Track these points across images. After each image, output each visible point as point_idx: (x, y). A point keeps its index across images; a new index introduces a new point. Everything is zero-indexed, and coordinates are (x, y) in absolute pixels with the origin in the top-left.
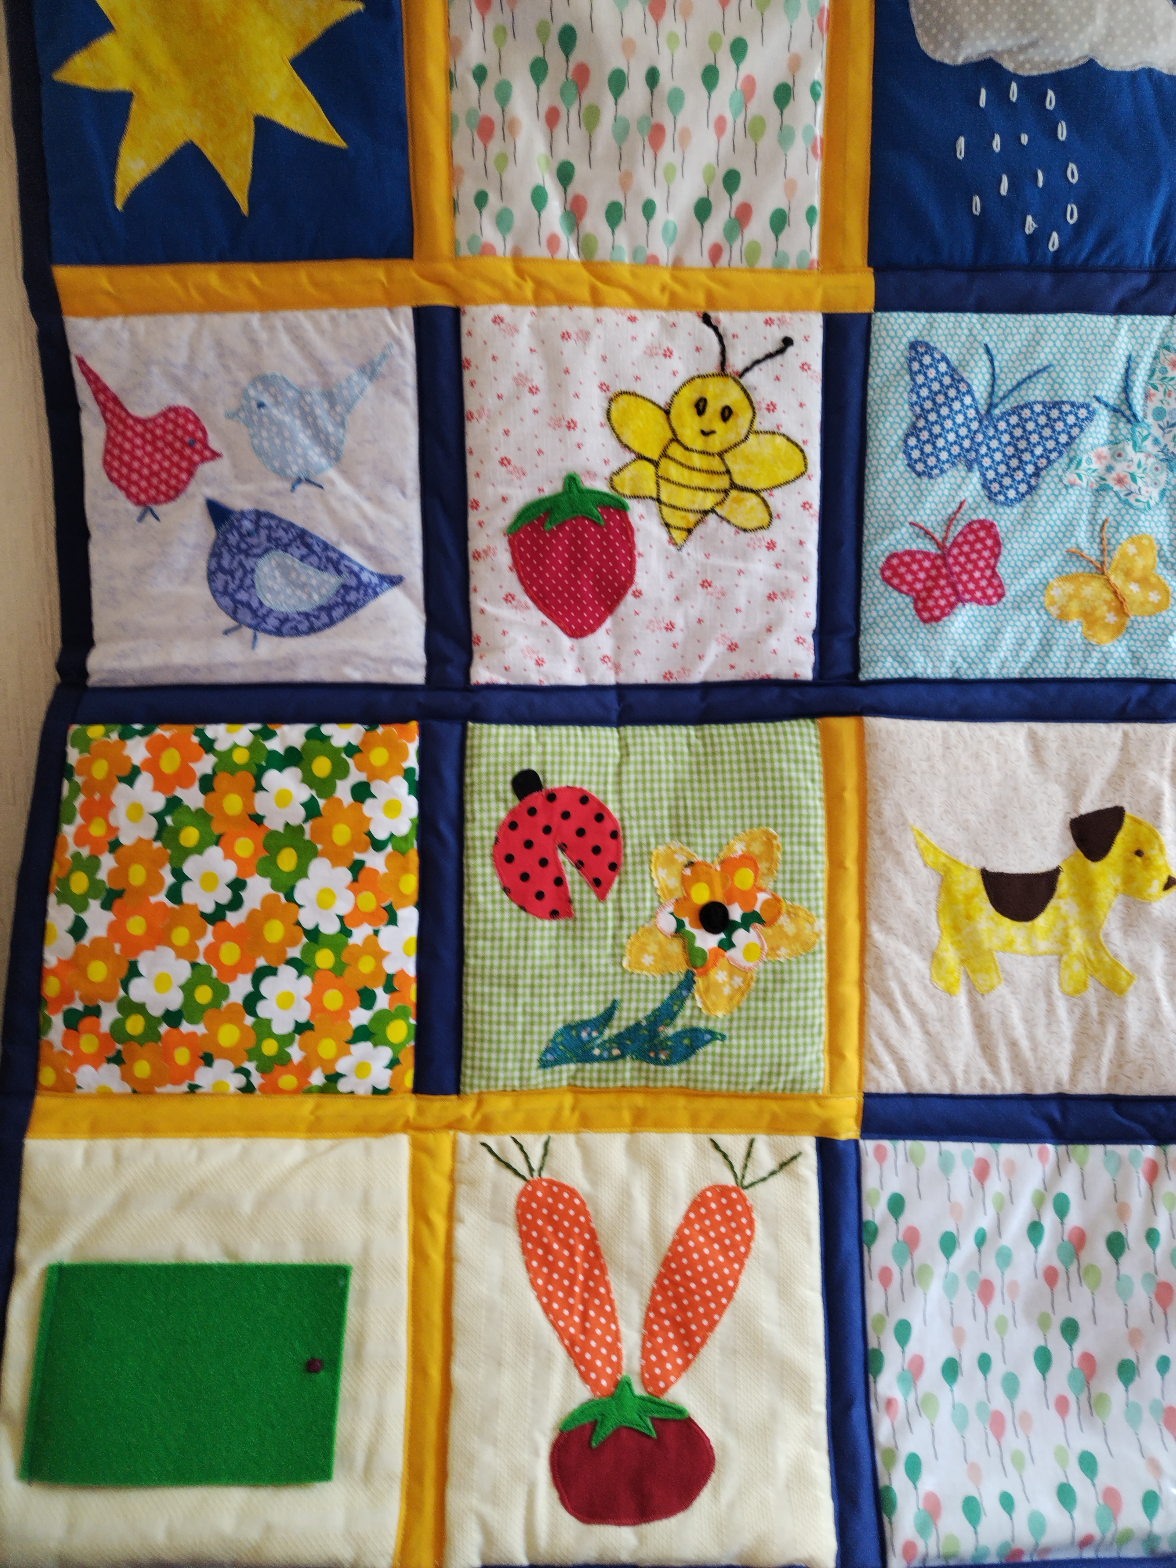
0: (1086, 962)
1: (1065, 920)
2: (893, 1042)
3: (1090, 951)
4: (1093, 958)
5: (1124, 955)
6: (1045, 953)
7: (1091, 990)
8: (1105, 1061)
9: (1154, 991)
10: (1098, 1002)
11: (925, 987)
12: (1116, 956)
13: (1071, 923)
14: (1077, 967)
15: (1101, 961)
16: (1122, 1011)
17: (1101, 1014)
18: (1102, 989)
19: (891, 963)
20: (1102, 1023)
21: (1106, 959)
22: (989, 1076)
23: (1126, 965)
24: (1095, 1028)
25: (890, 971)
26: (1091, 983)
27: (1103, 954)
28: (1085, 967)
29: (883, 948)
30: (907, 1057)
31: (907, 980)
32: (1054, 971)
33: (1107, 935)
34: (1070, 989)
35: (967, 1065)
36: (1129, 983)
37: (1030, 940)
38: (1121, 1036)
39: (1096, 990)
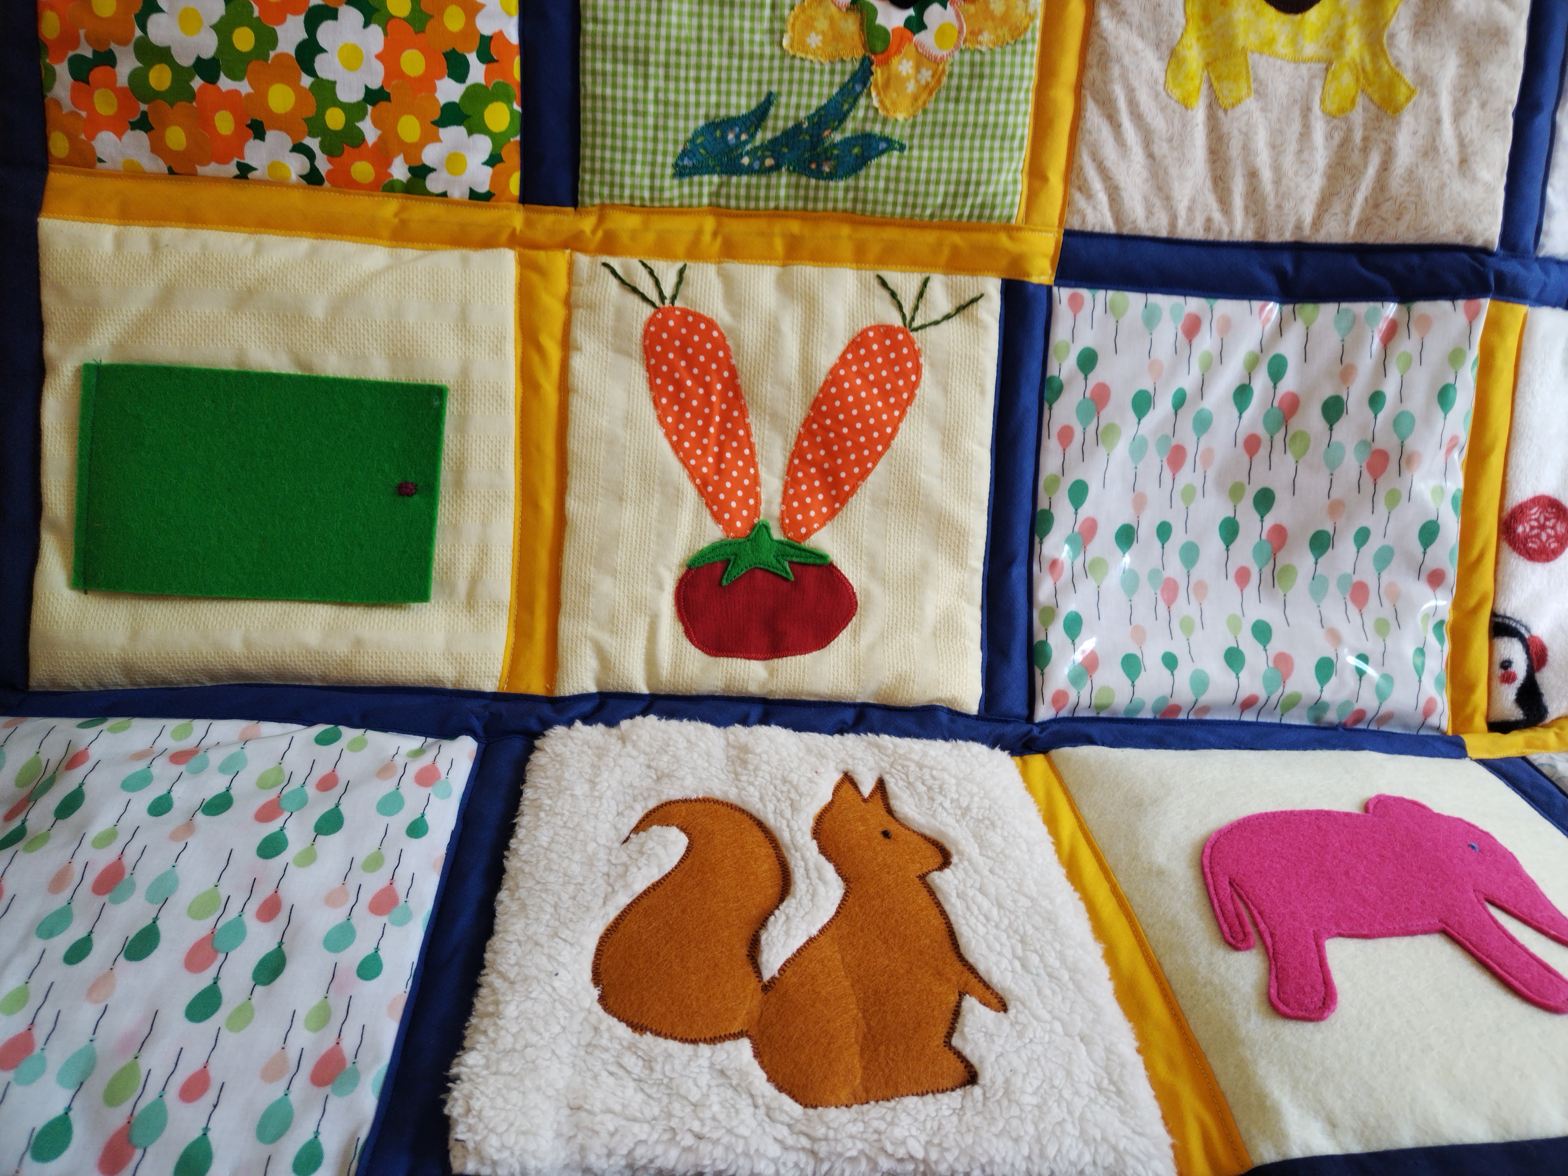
0: (1359, 72)
1: (1343, 16)
2: (1108, 163)
3: (1367, 59)
4: (1369, 67)
5: (1408, 63)
6: (1311, 60)
7: (1359, 109)
8: (1360, 198)
9: (1437, 109)
10: (1365, 125)
11: (1157, 95)
12: (1398, 64)
13: (1350, 19)
14: (1347, 79)
15: (1378, 71)
16: (1393, 134)
17: (1365, 139)
18: (1373, 108)
19: (1119, 60)
20: (1365, 150)
21: (1386, 68)
22: (1217, 216)
23: (1408, 76)
24: (1356, 157)
25: (1116, 71)
26: (1360, 100)
27: (1382, 62)
28: (1357, 80)
29: (1111, 39)
30: (1122, 185)
31: (1135, 83)
32: (1318, 83)
33: (1392, 37)
34: (1333, 107)
35: (1193, 201)
36: (1408, 99)
37: (1295, 41)
38: (1385, 167)
39: (1365, 109)
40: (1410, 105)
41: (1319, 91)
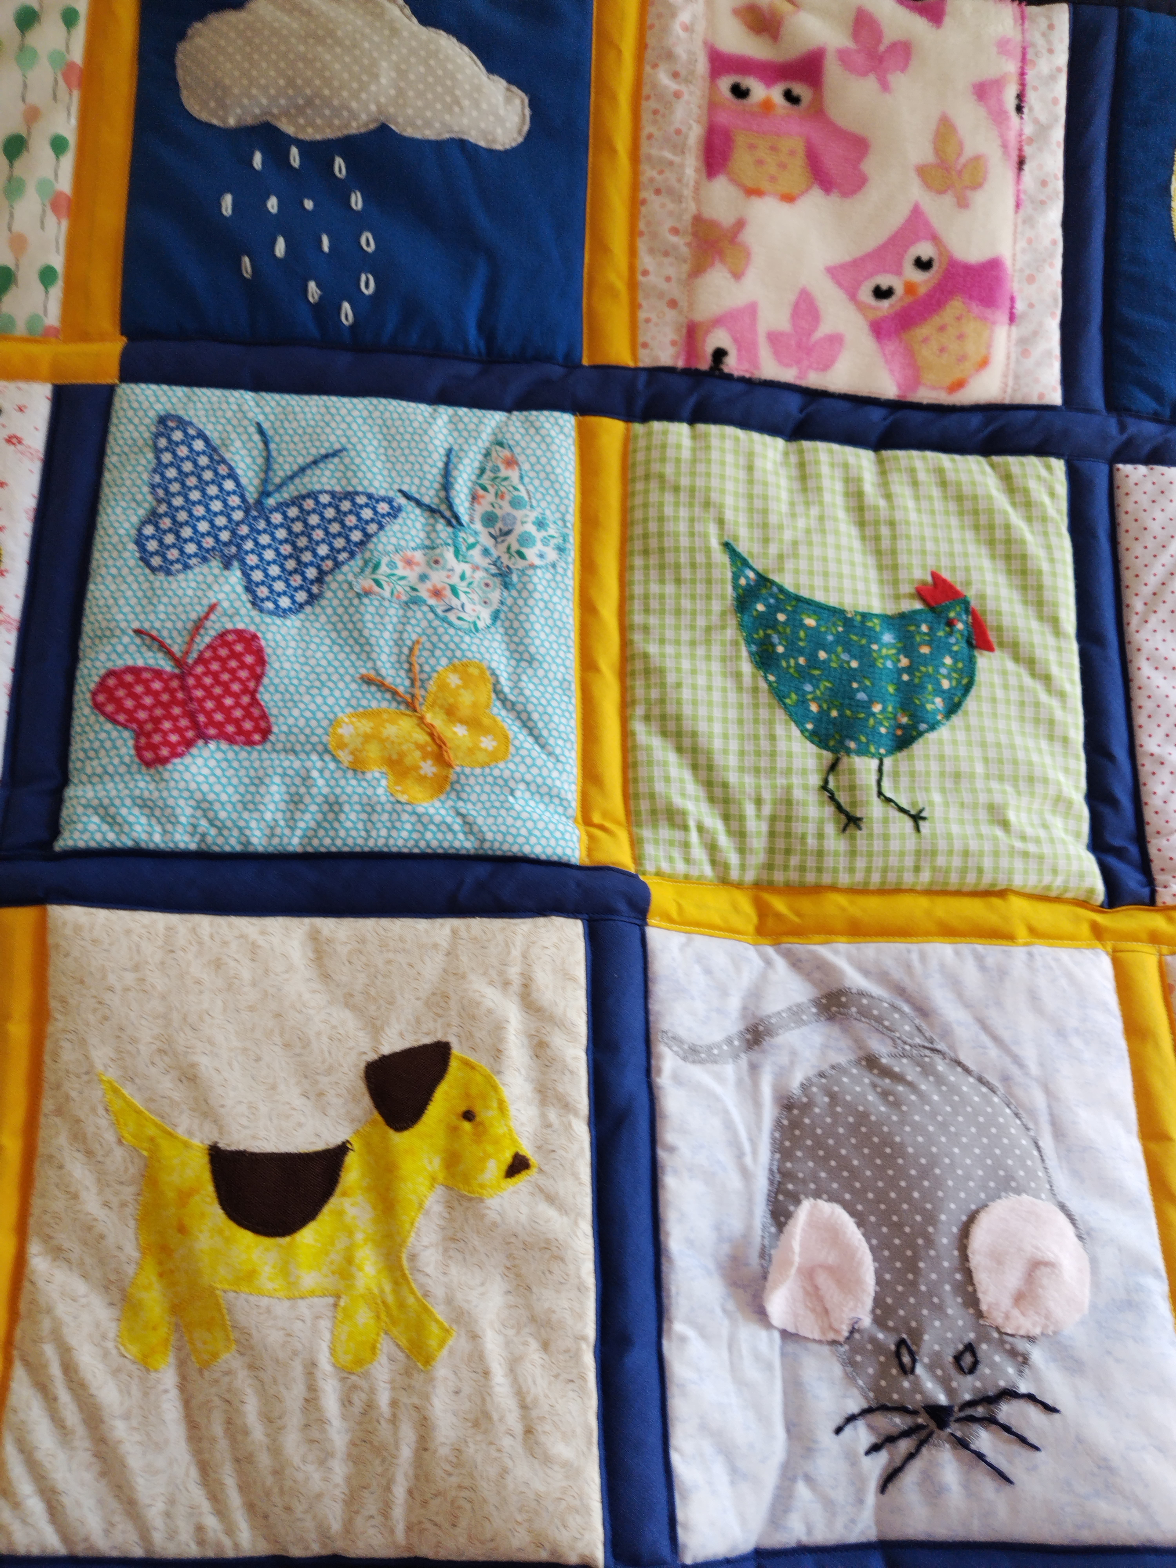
0: (379, 1306)
1: (350, 1234)
3: (388, 1288)
4: (390, 1299)
5: (439, 1292)
6: (312, 1294)
7: (383, 1359)
8: (400, 1492)
9: (481, 1357)
10: (392, 1382)
11: (106, 1354)
12: (426, 1295)
13: (359, 1237)
15: (402, 1305)
16: (426, 1397)
17: (394, 1403)
18: (401, 1356)
20: (394, 1420)
23: (439, 1312)
24: (384, 1431)
26: (385, 1346)
27: (405, 1292)
29: (41, 1283)
32: (325, 1325)
33: (413, 1257)
34: (346, 1360)
35: (172, 1502)
36: (442, 1343)
37: (286, 1270)
38: (423, 1445)
39: (392, 1360)
40: (445, 1352)
41: (327, 1336)
